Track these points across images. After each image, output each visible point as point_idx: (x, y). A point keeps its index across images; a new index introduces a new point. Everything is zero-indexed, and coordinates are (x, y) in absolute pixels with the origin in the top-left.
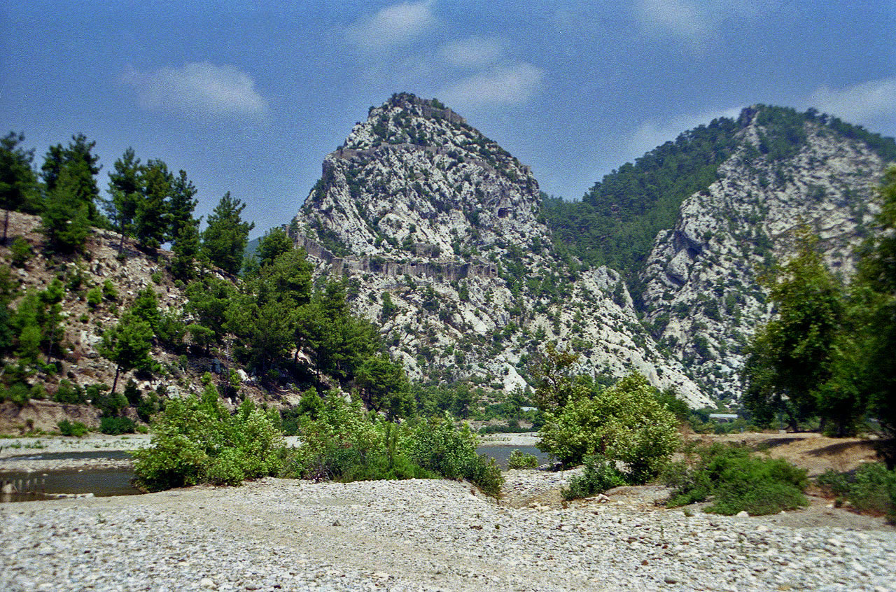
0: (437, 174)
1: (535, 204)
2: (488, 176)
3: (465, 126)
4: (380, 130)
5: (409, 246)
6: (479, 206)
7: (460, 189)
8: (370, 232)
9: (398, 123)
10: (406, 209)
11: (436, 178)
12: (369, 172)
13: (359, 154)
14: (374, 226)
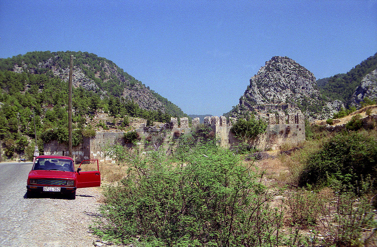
0: (283, 79)
1: (314, 84)
2: (298, 78)
3: (295, 63)
4: (268, 69)
5: (273, 101)
6: (295, 87)
7: (289, 83)
8: (262, 98)
9: (273, 66)
10: (273, 90)
11: (282, 80)
12: (263, 81)
13: (260, 76)
14: (264, 96)
